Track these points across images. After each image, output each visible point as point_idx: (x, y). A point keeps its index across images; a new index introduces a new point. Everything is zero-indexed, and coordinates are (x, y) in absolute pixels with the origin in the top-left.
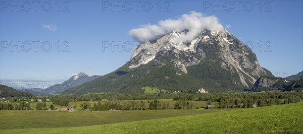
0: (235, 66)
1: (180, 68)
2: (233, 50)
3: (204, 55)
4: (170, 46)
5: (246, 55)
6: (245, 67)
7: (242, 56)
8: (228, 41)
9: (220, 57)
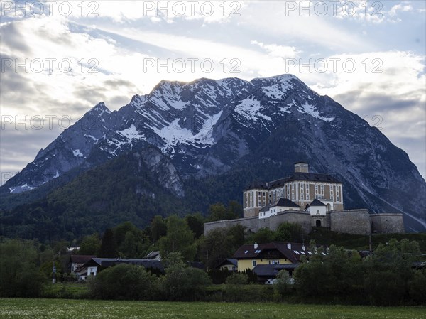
0: (351, 182)
1: (156, 175)
2: (335, 137)
3: (243, 148)
4: (139, 128)
5: (378, 152)
6: (382, 185)
7: (369, 154)
8: (316, 114)
9: (298, 151)
